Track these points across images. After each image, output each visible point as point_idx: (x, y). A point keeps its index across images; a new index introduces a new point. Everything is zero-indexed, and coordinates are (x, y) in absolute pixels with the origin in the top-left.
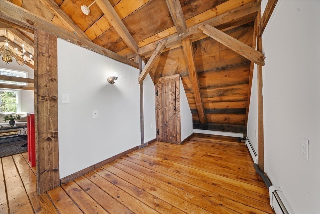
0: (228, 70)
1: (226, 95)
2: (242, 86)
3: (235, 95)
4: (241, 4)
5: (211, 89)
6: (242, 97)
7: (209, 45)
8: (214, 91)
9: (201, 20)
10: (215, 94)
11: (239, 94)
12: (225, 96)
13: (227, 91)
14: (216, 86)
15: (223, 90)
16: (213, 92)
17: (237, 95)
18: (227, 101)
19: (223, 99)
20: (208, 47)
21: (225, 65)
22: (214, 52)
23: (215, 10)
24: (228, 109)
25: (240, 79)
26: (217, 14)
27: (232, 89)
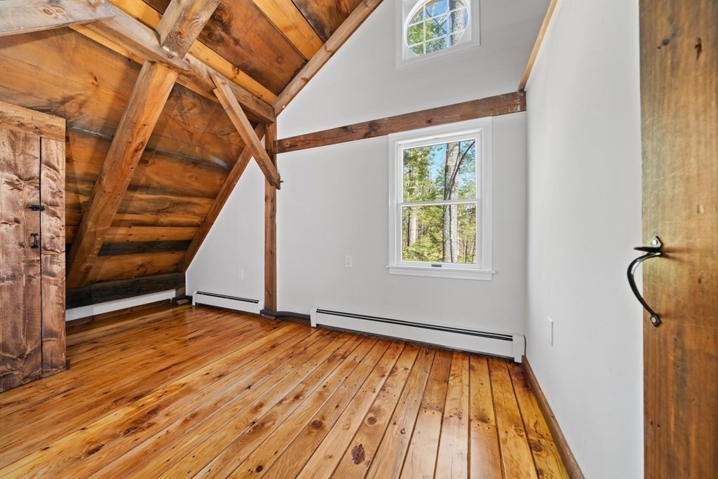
0: (200, 168)
1: (171, 213)
2: (204, 201)
3: (187, 215)
4: (259, 96)
5: (148, 194)
6: (196, 220)
7: (195, 110)
8: (152, 199)
9: (210, 62)
10: (150, 206)
11: (194, 214)
12: (168, 215)
13: (178, 204)
14: (162, 189)
15: (172, 201)
16: (148, 201)
17: (190, 215)
18: (166, 226)
19: (162, 220)
20: (191, 111)
21: (201, 158)
22: (196, 126)
23: (236, 72)
24: (161, 242)
25: (208, 189)
26: (235, 80)
27: (189, 203)
